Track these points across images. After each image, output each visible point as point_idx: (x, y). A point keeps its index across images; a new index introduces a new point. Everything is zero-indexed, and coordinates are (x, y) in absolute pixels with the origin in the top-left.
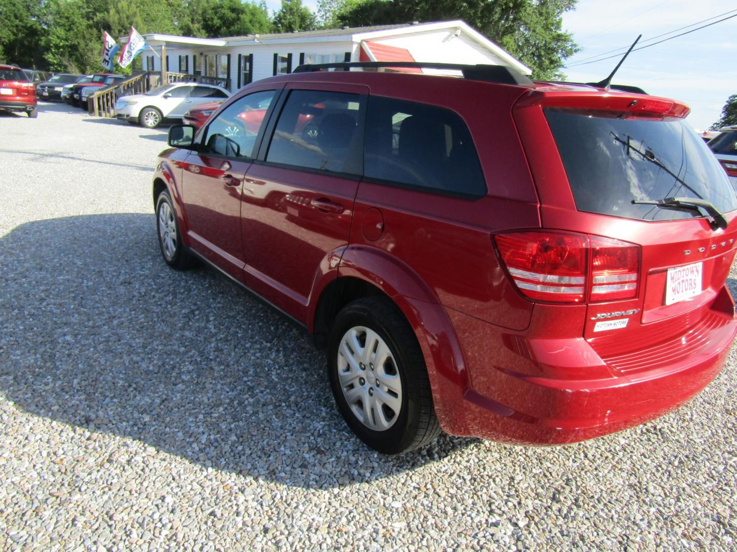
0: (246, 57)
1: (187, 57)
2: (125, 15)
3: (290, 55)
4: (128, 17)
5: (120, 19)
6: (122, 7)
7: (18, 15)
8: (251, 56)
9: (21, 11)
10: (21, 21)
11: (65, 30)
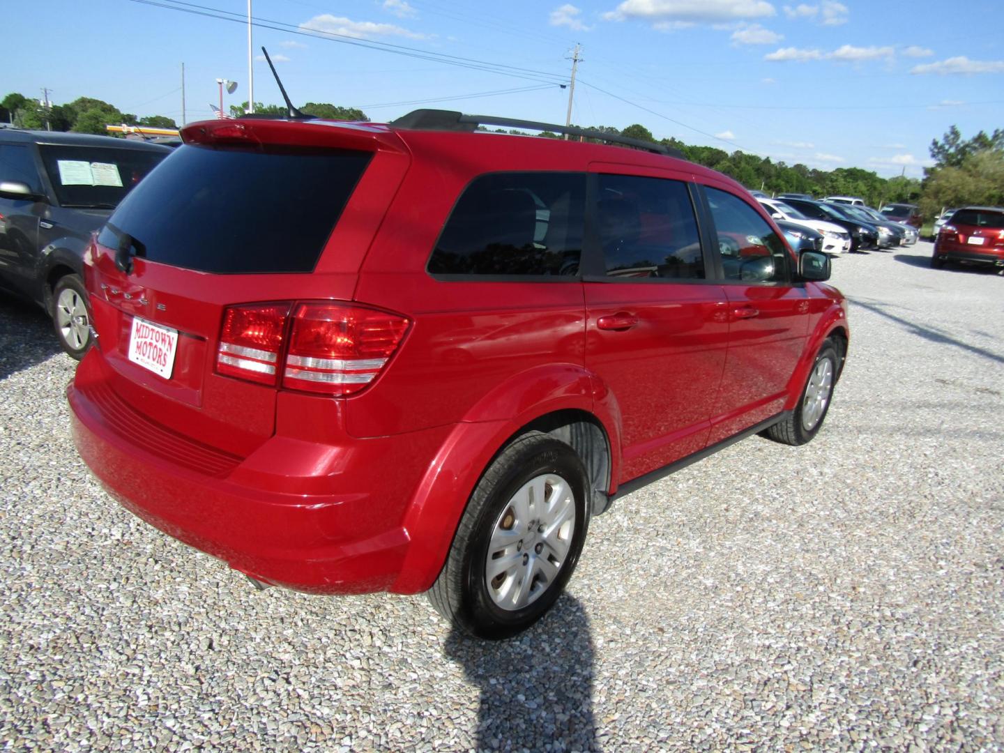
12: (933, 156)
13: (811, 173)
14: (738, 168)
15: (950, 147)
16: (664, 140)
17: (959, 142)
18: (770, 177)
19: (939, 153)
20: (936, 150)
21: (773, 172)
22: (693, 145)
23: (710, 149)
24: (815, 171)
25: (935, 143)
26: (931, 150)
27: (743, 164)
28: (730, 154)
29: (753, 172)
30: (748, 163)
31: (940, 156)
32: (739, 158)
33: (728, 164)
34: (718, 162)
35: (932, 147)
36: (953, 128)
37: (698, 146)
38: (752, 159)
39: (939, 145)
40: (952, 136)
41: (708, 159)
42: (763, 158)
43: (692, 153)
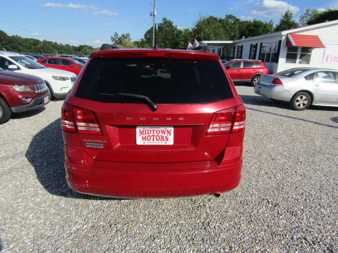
0: (240, 47)
1: (221, 49)
2: (206, 34)
3: (257, 44)
4: (207, 35)
5: (204, 36)
6: (206, 31)
7: (174, 39)
8: (242, 46)
9: (175, 37)
10: (175, 40)
11: (184, 42)
12: (112, 41)
13: (71, 47)
14: (46, 46)
15: (116, 38)
16: (13, 36)
17: (118, 37)
18: (58, 49)
19: (113, 40)
20: (113, 39)
21: (59, 47)
22: (26, 38)
23: (33, 39)
24: (73, 46)
25: (112, 37)
26: (111, 39)
27: (48, 45)
28: (42, 41)
29: (52, 47)
30: (49, 44)
31: (114, 41)
32: (45, 43)
33: (42, 45)
34: (38, 44)
35: (111, 38)
36: (116, 32)
37: (28, 38)
38: (50, 43)
39: (113, 38)
40: (116, 35)
41: (33, 43)
42: (54, 42)
43: (26, 41)
